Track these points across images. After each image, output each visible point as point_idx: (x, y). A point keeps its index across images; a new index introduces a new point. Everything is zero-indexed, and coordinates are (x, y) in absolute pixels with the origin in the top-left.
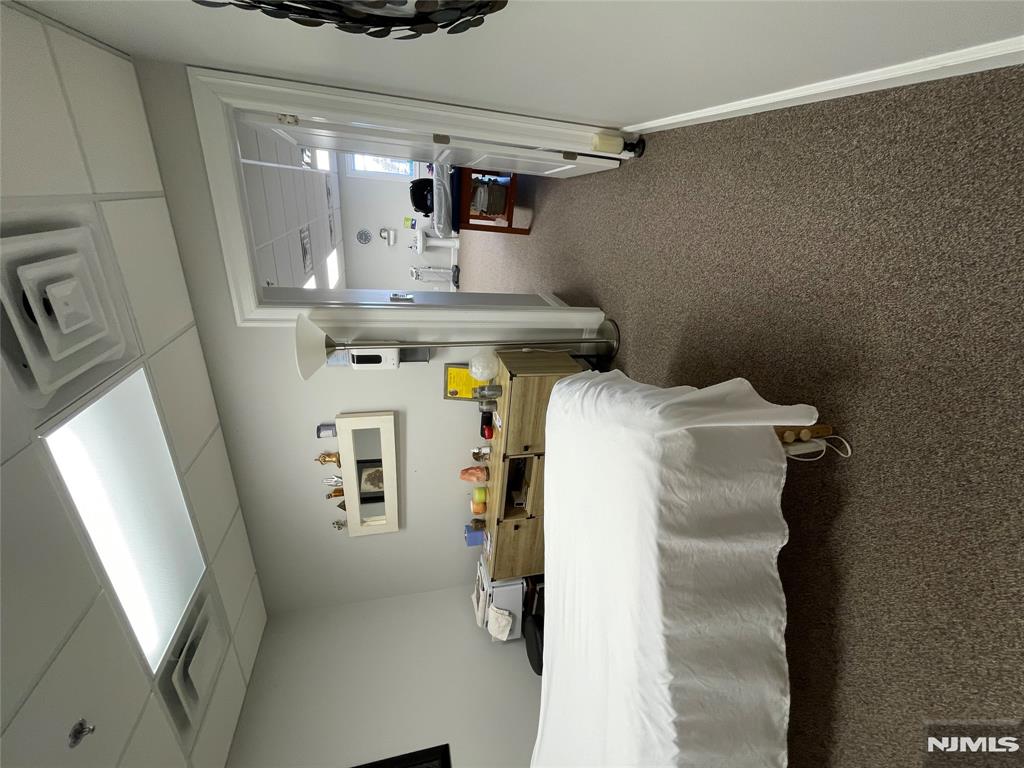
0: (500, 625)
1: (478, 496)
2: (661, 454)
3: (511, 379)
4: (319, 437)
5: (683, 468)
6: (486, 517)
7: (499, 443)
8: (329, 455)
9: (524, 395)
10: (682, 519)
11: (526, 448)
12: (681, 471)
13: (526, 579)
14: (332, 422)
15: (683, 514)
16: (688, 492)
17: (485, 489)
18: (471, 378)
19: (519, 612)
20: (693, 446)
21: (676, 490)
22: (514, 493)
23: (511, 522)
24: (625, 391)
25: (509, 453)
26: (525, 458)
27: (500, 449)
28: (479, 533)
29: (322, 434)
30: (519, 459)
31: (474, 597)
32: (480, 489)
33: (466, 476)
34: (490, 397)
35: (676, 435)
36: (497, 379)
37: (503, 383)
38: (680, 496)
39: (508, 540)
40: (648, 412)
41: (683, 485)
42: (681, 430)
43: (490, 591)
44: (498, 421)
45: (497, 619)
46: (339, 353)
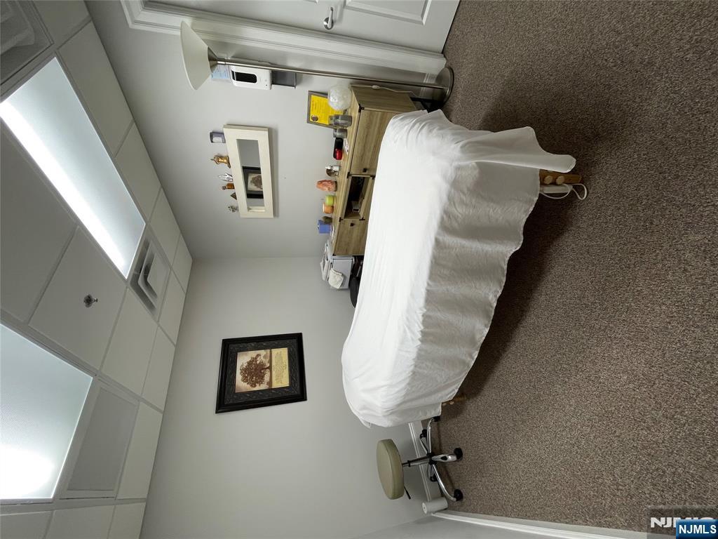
0: (336, 280)
1: (328, 201)
2: (453, 178)
3: (360, 111)
4: (212, 142)
5: (465, 190)
6: (332, 215)
7: (346, 163)
8: (221, 157)
9: (368, 127)
10: (455, 225)
11: (365, 170)
12: (463, 193)
13: (355, 257)
14: (221, 132)
15: (457, 221)
16: (464, 207)
17: (334, 197)
18: (329, 106)
19: (348, 274)
20: (477, 175)
21: (457, 205)
22: (353, 203)
23: (349, 221)
24: (441, 128)
25: (353, 172)
26: (364, 178)
27: (346, 170)
28: (327, 226)
29: (214, 139)
30: (359, 178)
31: (321, 264)
32: (330, 196)
33: (321, 186)
34: (342, 125)
35: (467, 166)
36: (349, 111)
37: (353, 115)
38: (458, 209)
39: (346, 232)
40: (453, 146)
41: (462, 202)
42: (473, 163)
43: (331, 261)
44: (347, 146)
45: (335, 277)
46: (221, 68)
